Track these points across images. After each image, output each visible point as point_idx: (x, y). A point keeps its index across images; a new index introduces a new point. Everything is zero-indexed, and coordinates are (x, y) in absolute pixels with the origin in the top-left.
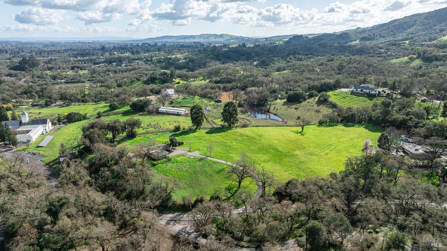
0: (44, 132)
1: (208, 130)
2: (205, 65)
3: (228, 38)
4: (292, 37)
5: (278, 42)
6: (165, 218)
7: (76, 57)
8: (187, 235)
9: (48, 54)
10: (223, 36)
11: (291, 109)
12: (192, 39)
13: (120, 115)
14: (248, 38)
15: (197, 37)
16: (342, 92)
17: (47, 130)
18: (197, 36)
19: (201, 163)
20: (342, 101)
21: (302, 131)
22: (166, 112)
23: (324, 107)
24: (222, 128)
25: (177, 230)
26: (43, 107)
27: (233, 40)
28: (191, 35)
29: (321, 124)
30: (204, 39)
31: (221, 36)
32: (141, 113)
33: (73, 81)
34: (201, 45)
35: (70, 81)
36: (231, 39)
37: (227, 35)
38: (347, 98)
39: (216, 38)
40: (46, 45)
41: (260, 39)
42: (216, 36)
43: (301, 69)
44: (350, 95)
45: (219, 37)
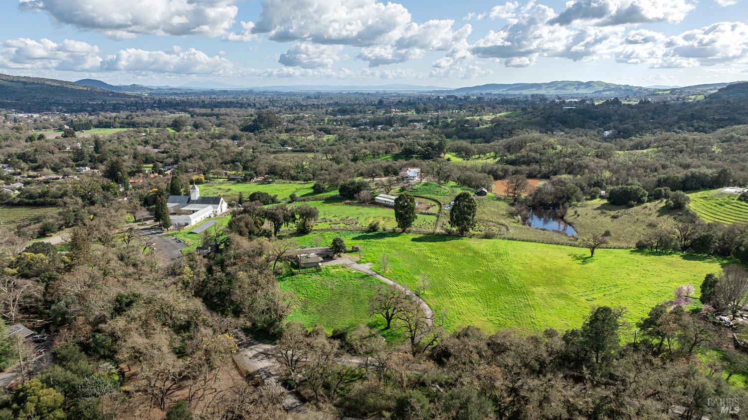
0: (212, 216)
1: (422, 235)
2: (512, 133)
3: (601, 89)
4: (725, 87)
5: (693, 97)
6: (257, 349)
7: (335, 115)
8: (265, 377)
9: (301, 110)
10: (591, 84)
11: (605, 216)
12: (534, 89)
13: (320, 202)
14: (640, 88)
15: (544, 86)
16: (722, 194)
17: (219, 213)
18: (545, 84)
19: (358, 282)
20: (713, 212)
21: (592, 256)
22: (384, 202)
23: (669, 220)
24: (446, 235)
25: (259, 368)
26: (238, 182)
27: (608, 93)
28: (533, 82)
29: (641, 248)
30: (556, 89)
31: (589, 84)
32: (348, 201)
33: (303, 149)
34: (541, 100)
35: (298, 149)
36: (604, 91)
37: (599, 83)
38: (727, 206)
39: (577, 89)
40: (309, 97)
41: (660, 90)
42: (579, 84)
43: (677, 146)
44: (735, 201)
45: (583, 86)
